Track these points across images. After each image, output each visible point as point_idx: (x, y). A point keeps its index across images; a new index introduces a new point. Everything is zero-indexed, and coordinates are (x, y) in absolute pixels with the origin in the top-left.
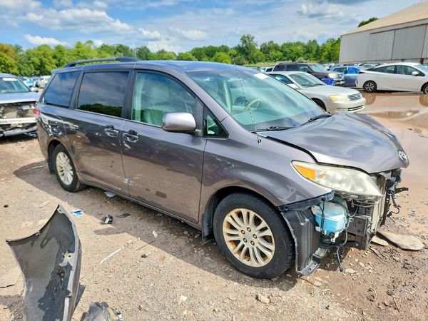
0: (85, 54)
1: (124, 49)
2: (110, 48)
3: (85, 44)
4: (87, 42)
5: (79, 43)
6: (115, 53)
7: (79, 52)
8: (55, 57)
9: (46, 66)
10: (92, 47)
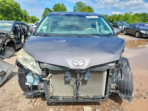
0: (127, 17)
1: (145, 14)
2: (139, 14)
3: (129, 13)
4: (130, 13)
5: (127, 13)
6: (141, 16)
7: (125, 16)
8: (117, 18)
9: (114, 21)
10: (131, 14)
